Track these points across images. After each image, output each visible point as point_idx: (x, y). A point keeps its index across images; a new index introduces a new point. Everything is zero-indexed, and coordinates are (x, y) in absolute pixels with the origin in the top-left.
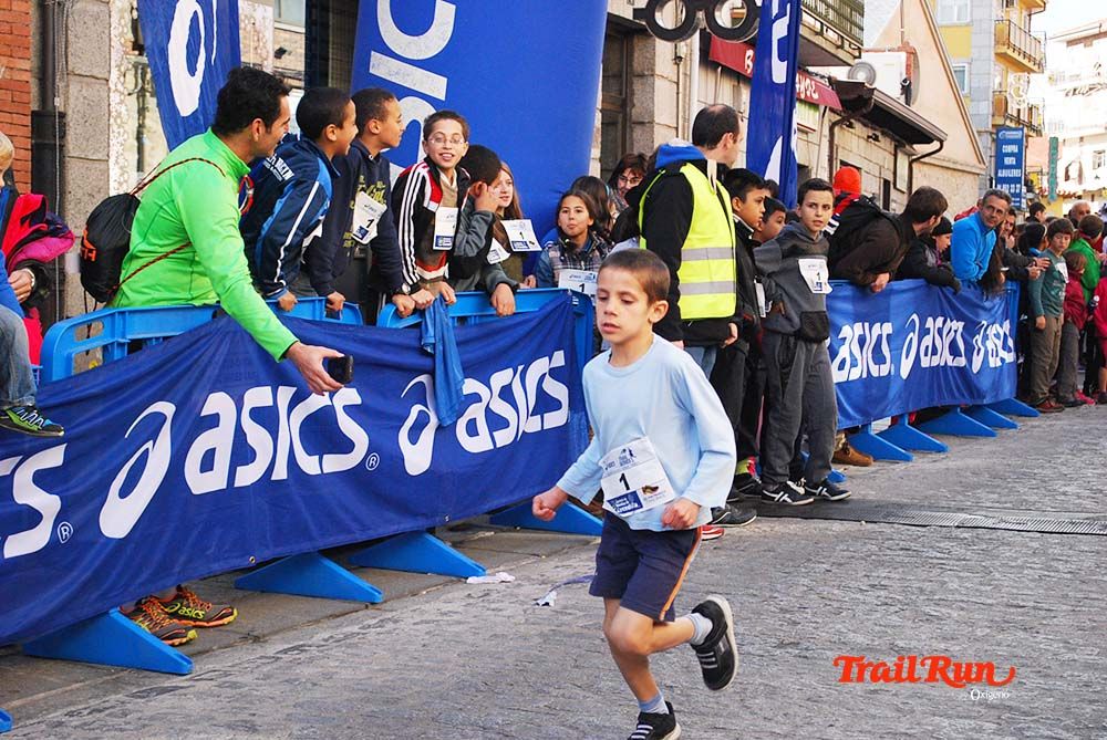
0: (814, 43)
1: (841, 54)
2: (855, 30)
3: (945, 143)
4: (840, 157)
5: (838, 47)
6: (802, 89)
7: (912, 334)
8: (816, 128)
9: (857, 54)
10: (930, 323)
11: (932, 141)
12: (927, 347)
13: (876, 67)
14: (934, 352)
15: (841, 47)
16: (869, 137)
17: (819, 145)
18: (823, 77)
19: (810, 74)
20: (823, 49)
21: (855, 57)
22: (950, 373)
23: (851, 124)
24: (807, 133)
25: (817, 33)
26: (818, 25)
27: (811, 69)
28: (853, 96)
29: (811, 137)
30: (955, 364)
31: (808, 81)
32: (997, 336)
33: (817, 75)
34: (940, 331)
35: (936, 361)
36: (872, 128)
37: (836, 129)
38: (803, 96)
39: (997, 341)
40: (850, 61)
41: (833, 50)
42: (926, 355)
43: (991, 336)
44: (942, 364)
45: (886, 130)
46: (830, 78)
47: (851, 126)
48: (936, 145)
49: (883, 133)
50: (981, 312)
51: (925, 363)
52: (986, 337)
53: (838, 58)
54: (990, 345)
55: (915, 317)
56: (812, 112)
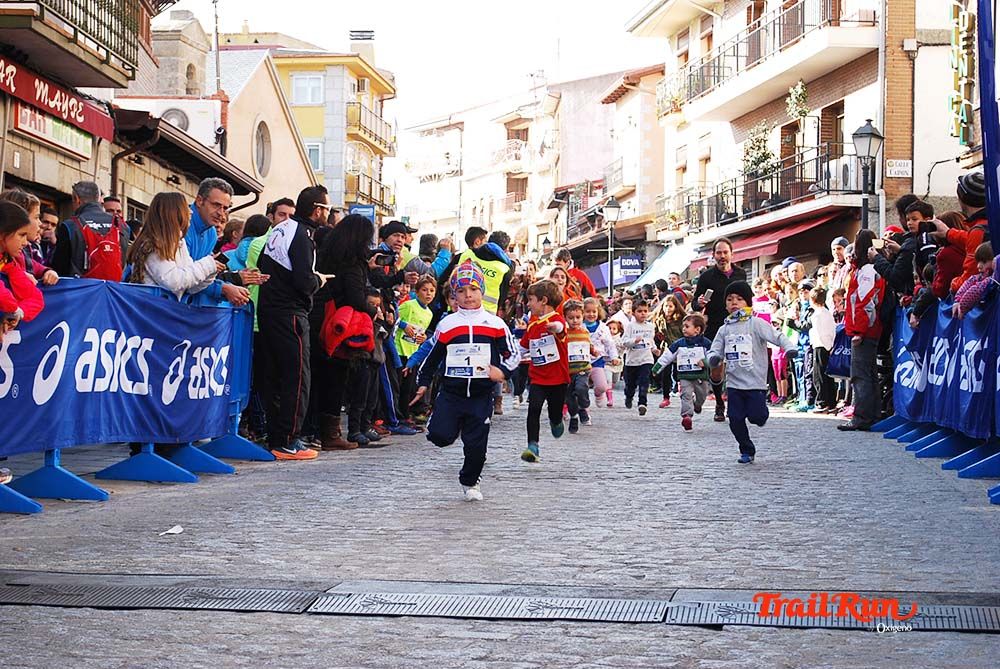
0: (68, 52)
1: (106, 70)
2: (128, 50)
3: (261, 195)
4: (126, 194)
5: (103, 62)
6: (65, 107)
7: (56, 348)
8: (89, 157)
9: (130, 73)
10: (91, 335)
11: (247, 193)
12: (87, 367)
13: (187, 113)
14: (100, 372)
15: (106, 62)
16: (169, 179)
17: (94, 176)
18: (99, 102)
19: (82, 97)
20: (81, 60)
21: (128, 79)
22: (124, 402)
23: (140, 159)
24: (79, 161)
25: (70, 40)
26: (71, 31)
27: (81, 90)
28: (136, 127)
29: (84, 166)
30: (135, 392)
31: (73, 101)
32: (209, 362)
33: (90, 99)
34: (111, 349)
35: (102, 385)
36: (172, 170)
37: (121, 164)
38: (65, 117)
39: (206, 368)
40: (123, 82)
41: (96, 65)
42: (85, 375)
43: (201, 362)
44: (114, 389)
45: (191, 175)
46: (109, 105)
47: (139, 161)
48: (252, 196)
49: (189, 178)
50: (184, 329)
51: (83, 386)
52: (191, 362)
53: (105, 75)
54: (195, 371)
55: (64, 326)
56: (82, 136)
